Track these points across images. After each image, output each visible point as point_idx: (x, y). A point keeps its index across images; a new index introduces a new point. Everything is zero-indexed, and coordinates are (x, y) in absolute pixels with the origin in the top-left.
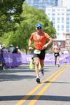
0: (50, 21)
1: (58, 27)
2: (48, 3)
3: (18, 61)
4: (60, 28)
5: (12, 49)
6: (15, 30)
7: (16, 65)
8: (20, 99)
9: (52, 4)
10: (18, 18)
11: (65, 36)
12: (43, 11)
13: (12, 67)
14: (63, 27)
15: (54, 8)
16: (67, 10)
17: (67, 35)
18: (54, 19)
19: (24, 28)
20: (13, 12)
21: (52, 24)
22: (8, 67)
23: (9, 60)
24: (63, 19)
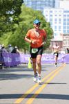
0: (48, 21)
1: (56, 27)
2: (46, 5)
3: (17, 60)
4: (58, 29)
5: (11, 49)
6: (14, 30)
7: (15, 64)
8: (18, 98)
9: (49, 5)
10: (17, 19)
11: (62, 37)
12: (41, 13)
13: (11, 67)
14: (60, 27)
15: (52, 9)
16: (65, 12)
17: (64, 35)
18: (51, 20)
19: (23, 29)
20: (12, 13)
21: (49, 25)
22: (7, 67)
23: (8, 60)
24: (60, 20)
